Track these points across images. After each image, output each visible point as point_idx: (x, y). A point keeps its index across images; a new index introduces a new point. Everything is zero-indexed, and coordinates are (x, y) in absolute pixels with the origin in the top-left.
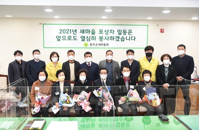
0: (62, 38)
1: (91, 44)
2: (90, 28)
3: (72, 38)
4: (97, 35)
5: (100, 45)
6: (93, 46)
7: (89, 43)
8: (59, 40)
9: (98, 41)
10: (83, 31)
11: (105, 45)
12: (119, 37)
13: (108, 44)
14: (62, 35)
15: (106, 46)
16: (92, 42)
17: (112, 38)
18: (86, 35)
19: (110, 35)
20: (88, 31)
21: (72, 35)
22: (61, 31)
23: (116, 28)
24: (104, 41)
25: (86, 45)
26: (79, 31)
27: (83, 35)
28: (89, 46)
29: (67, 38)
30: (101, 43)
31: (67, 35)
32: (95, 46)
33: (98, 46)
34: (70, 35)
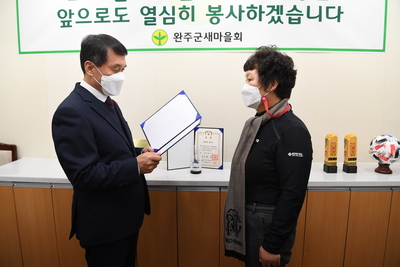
0: (75, 18)
1: (178, 36)
3: (112, 16)
5: (210, 37)
6: (184, 43)
7: (170, 30)
8: (66, 24)
9: (202, 24)
11: (228, 39)
12: (279, 10)
13: (238, 36)
14: (76, 6)
15: (234, 43)
16: (182, 26)
17: (257, 12)
18: (158, 2)
21: (111, 3)
24: (227, 25)
25: (160, 38)
28: (171, 43)
29: (92, 17)
30: (214, 29)
32: (192, 43)
33: (205, 43)
34: (103, 3)
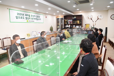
0: (18, 18)
2: (28, 14)
3: (22, 18)
4: (31, 17)
5: (32, 21)
6: (30, 22)
7: (28, 20)
8: (17, 18)
10: (26, 15)
12: (37, 19)
14: (18, 16)
15: (34, 22)
16: (29, 20)
17: (35, 19)
18: (27, 17)
19: (35, 17)
20: (28, 15)
21: (22, 16)
22: (18, 14)
23: (36, 15)
25: (27, 21)
26: (24, 15)
27: (26, 17)
28: (28, 22)
29: (20, 18)
31: (20, 16)
34: (21, 16)
